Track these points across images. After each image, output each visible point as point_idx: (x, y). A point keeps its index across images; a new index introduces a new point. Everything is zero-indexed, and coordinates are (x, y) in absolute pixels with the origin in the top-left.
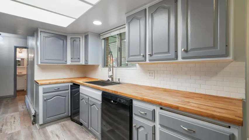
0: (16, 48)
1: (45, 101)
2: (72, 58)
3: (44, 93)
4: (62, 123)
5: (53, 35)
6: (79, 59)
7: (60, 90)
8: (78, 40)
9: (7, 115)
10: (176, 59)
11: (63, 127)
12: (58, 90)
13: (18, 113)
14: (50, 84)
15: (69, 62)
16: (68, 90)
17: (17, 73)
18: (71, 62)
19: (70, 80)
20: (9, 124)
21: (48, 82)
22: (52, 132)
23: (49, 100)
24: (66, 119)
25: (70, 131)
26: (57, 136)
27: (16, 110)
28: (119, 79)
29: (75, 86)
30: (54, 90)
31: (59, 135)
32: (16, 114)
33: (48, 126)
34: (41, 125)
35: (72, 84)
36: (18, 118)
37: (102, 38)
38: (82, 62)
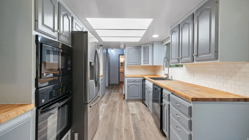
0: (119, 55)
1: (128, 87)
2: (144, 61)
3: (127, 82)
4: (137, 103)
5: (133, 47)
6: (148, 62)
7: (136, 81)
8: (148, 48)
9: (114, 93)
10: (192, 61)
11: (136, 104)
12: (135, 81)
13: (119, 93)
14: (130, 77)
15: (142, 64)
16: (141, 82)
17: (120, 71)
18: (144, 64)
19: (142, 76)
20: (115, 97)
21: (129, 76)
22: (130, 105)
23: (130, 87)
24: (139, 101)
25: (139, 107)
26: (132, 107)
27: (118, 92)
28: (172, 77)
29: (144, 80)
30: (132, 81)
31: (133, 107)
32: (118, 94)
33: (130, 102)
34: (126, 100)
35: (143, 79)
36: (118, 95)
37: (164, 44)
38: (150, 64)
